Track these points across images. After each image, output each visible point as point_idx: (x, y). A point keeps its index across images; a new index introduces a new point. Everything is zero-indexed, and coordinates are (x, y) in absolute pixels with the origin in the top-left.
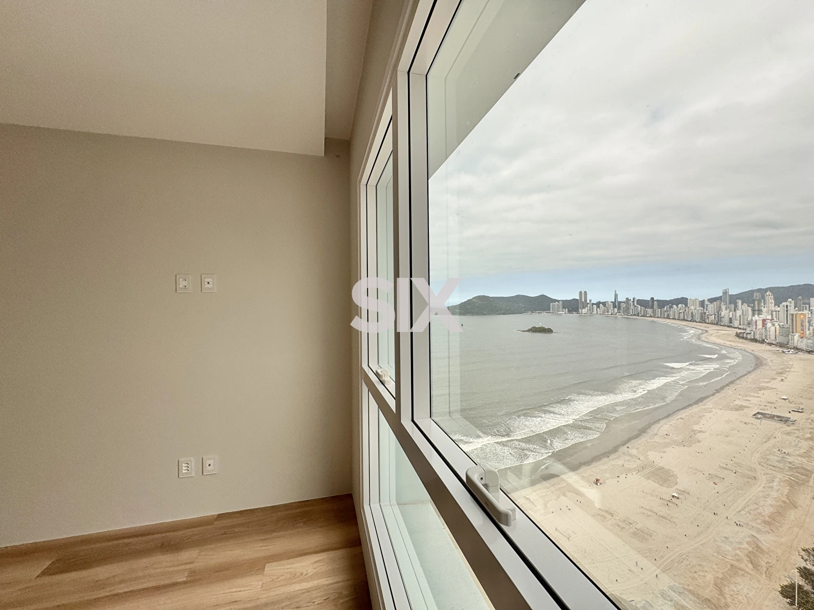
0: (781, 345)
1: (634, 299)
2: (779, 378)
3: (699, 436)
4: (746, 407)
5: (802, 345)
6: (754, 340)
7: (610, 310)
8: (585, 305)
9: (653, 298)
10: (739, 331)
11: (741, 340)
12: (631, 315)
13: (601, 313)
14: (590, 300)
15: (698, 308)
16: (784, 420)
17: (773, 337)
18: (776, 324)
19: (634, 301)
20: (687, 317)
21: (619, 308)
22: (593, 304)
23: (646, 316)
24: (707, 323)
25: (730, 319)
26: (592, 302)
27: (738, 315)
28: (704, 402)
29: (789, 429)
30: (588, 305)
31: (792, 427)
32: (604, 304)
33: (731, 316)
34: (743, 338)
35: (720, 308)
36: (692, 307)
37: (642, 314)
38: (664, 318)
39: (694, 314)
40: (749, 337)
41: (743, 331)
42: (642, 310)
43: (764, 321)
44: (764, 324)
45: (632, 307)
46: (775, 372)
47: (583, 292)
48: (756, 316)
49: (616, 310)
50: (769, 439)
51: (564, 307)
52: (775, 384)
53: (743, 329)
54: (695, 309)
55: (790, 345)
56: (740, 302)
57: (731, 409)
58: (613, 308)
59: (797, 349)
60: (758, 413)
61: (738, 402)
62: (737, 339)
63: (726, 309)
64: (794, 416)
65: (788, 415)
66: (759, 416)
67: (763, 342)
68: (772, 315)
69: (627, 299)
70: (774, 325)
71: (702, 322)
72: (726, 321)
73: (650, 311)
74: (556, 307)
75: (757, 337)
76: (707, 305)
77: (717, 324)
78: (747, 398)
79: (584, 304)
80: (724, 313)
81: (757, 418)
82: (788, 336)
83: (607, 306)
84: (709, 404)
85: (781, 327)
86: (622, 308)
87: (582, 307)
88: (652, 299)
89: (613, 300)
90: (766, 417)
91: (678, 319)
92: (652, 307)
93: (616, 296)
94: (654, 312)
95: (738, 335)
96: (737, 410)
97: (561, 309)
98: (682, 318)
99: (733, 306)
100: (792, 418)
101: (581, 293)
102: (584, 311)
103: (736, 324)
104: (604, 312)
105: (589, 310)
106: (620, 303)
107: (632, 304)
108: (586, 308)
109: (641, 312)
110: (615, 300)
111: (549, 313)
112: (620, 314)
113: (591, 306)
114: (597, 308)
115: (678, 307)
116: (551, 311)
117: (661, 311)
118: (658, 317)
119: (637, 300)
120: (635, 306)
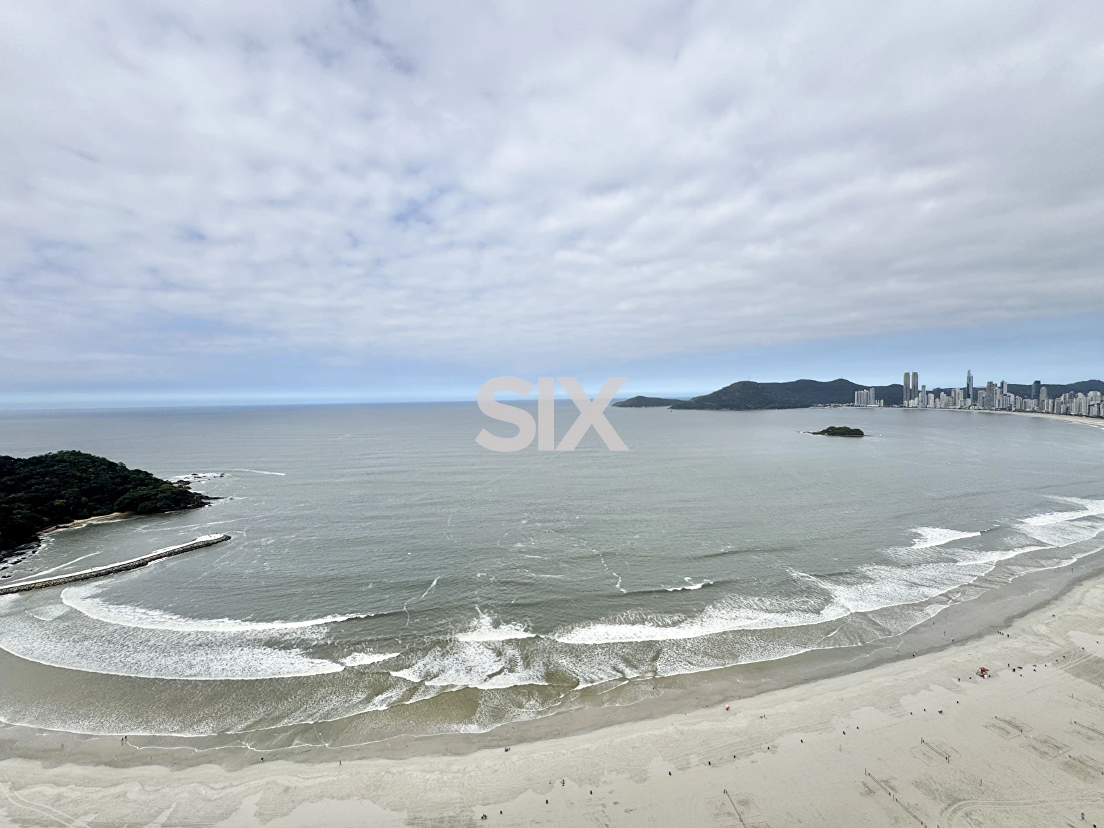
1: (1002, 383)
7: (958, 402)
9: (1039, 382)
12: (996, 410)
13: (943, 406)
19: (1002, 387)
21: (975, 399)
22: (928, 392)
23: (1023, 411)
26: (927, 389)
30: (920, 394)
32: (948, 392)
37: (1018, 407)
38: (1059, 414)
42: (1018, 401)
45: (999, 396)
47: (911, 374)
49: (969, 401)
51: (877, 397)
58: (965, 398)
69: (990, 383)
73: (1032, 403)
74: (864, 397)
79: (913, 393)
83: (953, 395)
86: (980, 399)
87: (909, 397)
88: (1036, 382)
89: (966, 386)
91: (1087, 416)
92: (1037, 397)
93: (970, 379)
94: (1040, 404)
97: (872, 401)
98: (1094, 411)
101: (907, 375)
102: (913, 403)
104: (947, 405)
105: (922, 402)
106: (976, 390)
107: (999, 391)
108: (916, 399)
109: (1015, 402)
110: (968, 385)
111: (852, 406)
112: (976, 407)
113: (926, 395)
114: (935, 399)
115: (1086, 396)
116: (855, 404)
117: (1054, 403)
118: (1048, 413)
119: (1009, 385)
120: (1006, 395)
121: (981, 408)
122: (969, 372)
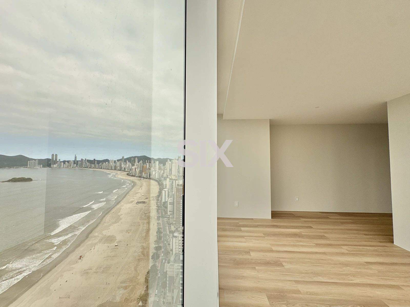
0: (140, 177)
1: (85, 159)
2: (141, 189)
3: (121, 217)
4: (134, 201)
5: (145, 176)
6: (132, 176)
7: (72, 165)
8: (55, 162)
10: (128, 173)
11: (129, 176)
12: (84, 168)
13: (66, 167)
14: (59, 160)
15: (114, 164)
16: (144, 202)
17: (137, 174)
18: (139, 169)
20: (109, 168)
21: (77, 164)
22: (61, 162)
23: (91, 168)
24: (117, 170)
25: (125, 168)
27: (127, 166)
28: (120, 203)
29: (145, 205)
30: (58, 163)
31: (146, 204)
32: (68, 162)
33: (125, 167)
34: (129, 175)
35: (121, 164)
36: (111, 164)
38: (100, 169)
39: (112, 166)
40: (131, 175)
41: (129, 173)
42: (89, 165)
43: (135, 168)
44: (135, 170)
45: (84, 163)
46: (139, 187)
47: (55, 155)
48: (133, 167)
49: (75, 165)
50: (141, 210)
51: (39, 164)
52: (140, 191)
53: (129, 172)
54: (112, 164)
55: (142, 176)
56: (127, 161)
57: (129, 203)
58: (74, 164)
59: (144, 178)
60: (137, 202)
61: (131, 200)
62: (127, 176)
63: (123, 164)
64: (146, 200)
65: (144, 201)
66: (138, 203)
67: (134, 176)
68: (137, 166)
69: (82, 159)
70: (138, 170)
71: (115, 170)
72: (123, 169)
73: (93, 165)
74: (33, 163)
75: (133, 174)
76: (117, 163)
77: (120, 170)
78: (133, 198)
80: (123, 166)
81: (137, 204)
82: (141, 173)
83: (70, 163)
84: (122, 203)
85: (140, 170)
86: (79, 164)
87: (53, 164)
88: (94, 159)
90: (139, 203)
91: (106, 169)
93: (76, 157)
94: (95, 166)
95: (127, 174)
96: (131, 203)
97: (37, 165)
98: (107, 168)
99: (125, 163)
100: (146, 201)
101: (53, 155)
102: (55, 166)
103: (126, 170)
104: (68, 167)
105: (59, 165)
106: (77, 161)
107: (84, 162)
108: (56, 164)
109: (89, 166)
110: (75, 159)
111: (26, 167)
112: (77, 167)
113: (60, 163)
114: (64, 164)
115: (105, 163)
116: (28, 166)
117: (98, 165)
118: (97, 168)
119: (87, 160)
120: (86, 163)
121: (79, 167)
122: (75, 155)
